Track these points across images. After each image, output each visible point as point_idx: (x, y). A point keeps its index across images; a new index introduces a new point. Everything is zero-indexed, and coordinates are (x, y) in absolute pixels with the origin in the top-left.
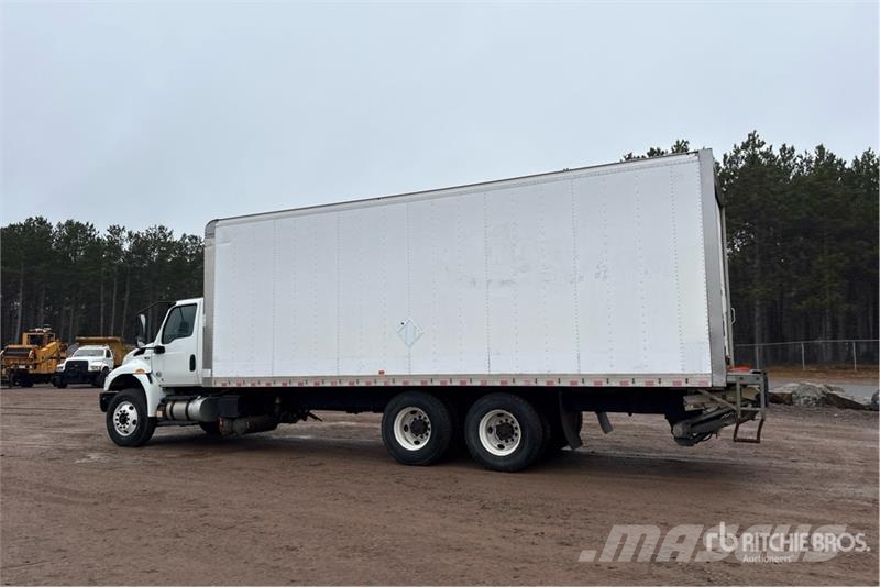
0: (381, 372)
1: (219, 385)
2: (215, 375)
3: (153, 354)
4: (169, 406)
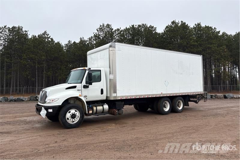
0: (162, 93)
1: (119, 99)
2: (118, 95)
3: (83, 88)
4: (95, 108)
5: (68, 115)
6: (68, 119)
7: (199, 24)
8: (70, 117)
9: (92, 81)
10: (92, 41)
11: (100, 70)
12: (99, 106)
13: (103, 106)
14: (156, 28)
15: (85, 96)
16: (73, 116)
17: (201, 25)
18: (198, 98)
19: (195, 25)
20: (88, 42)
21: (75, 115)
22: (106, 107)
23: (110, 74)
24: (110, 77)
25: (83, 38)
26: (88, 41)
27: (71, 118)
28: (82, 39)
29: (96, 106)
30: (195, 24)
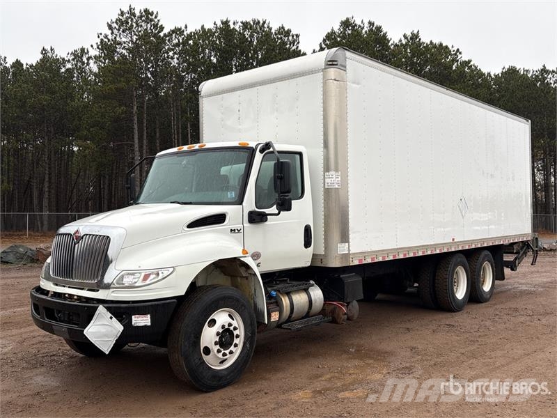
0: (453, 239)
1: (356, 262)
2: (352, 250)
3: (247, 225)
4: (285, 301)
5: (209, 336)
6: (207, 351)
7: (415, 36)
8: (216, 343)
9: (290, 195)
10: (83, 63)
11: (300, 154)
12: (297, 291)
13: (306, 290)
14: (298, 36)
15: (256, 256)
16: (226, 338)
17: (420, 39)
18: (516, 253)
19: (403, 38)
20: (69, 66)
21: (231, 333)
22: (317, 293)
23: (327, 168)
24: (327, 180)
25: (52, 49)
26: (69, 61)
27: (218, 347)
28: (50, 55)
29: (288, 294)
30: (405, 36)
